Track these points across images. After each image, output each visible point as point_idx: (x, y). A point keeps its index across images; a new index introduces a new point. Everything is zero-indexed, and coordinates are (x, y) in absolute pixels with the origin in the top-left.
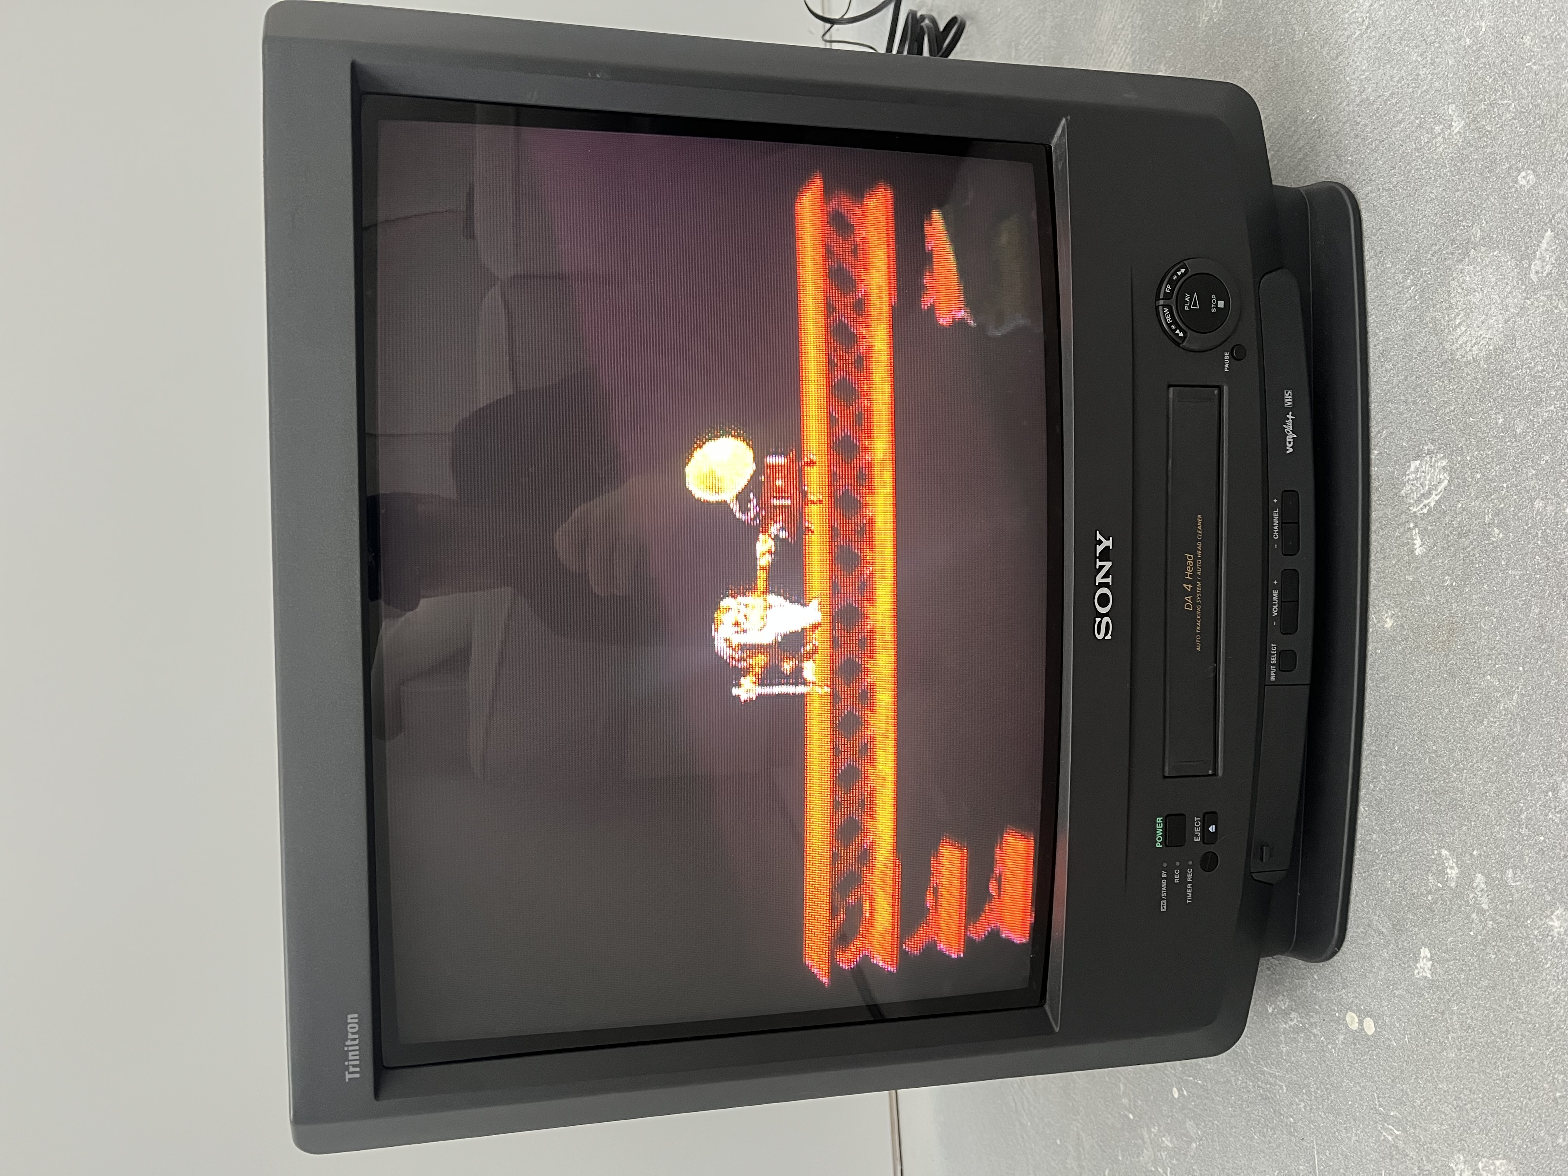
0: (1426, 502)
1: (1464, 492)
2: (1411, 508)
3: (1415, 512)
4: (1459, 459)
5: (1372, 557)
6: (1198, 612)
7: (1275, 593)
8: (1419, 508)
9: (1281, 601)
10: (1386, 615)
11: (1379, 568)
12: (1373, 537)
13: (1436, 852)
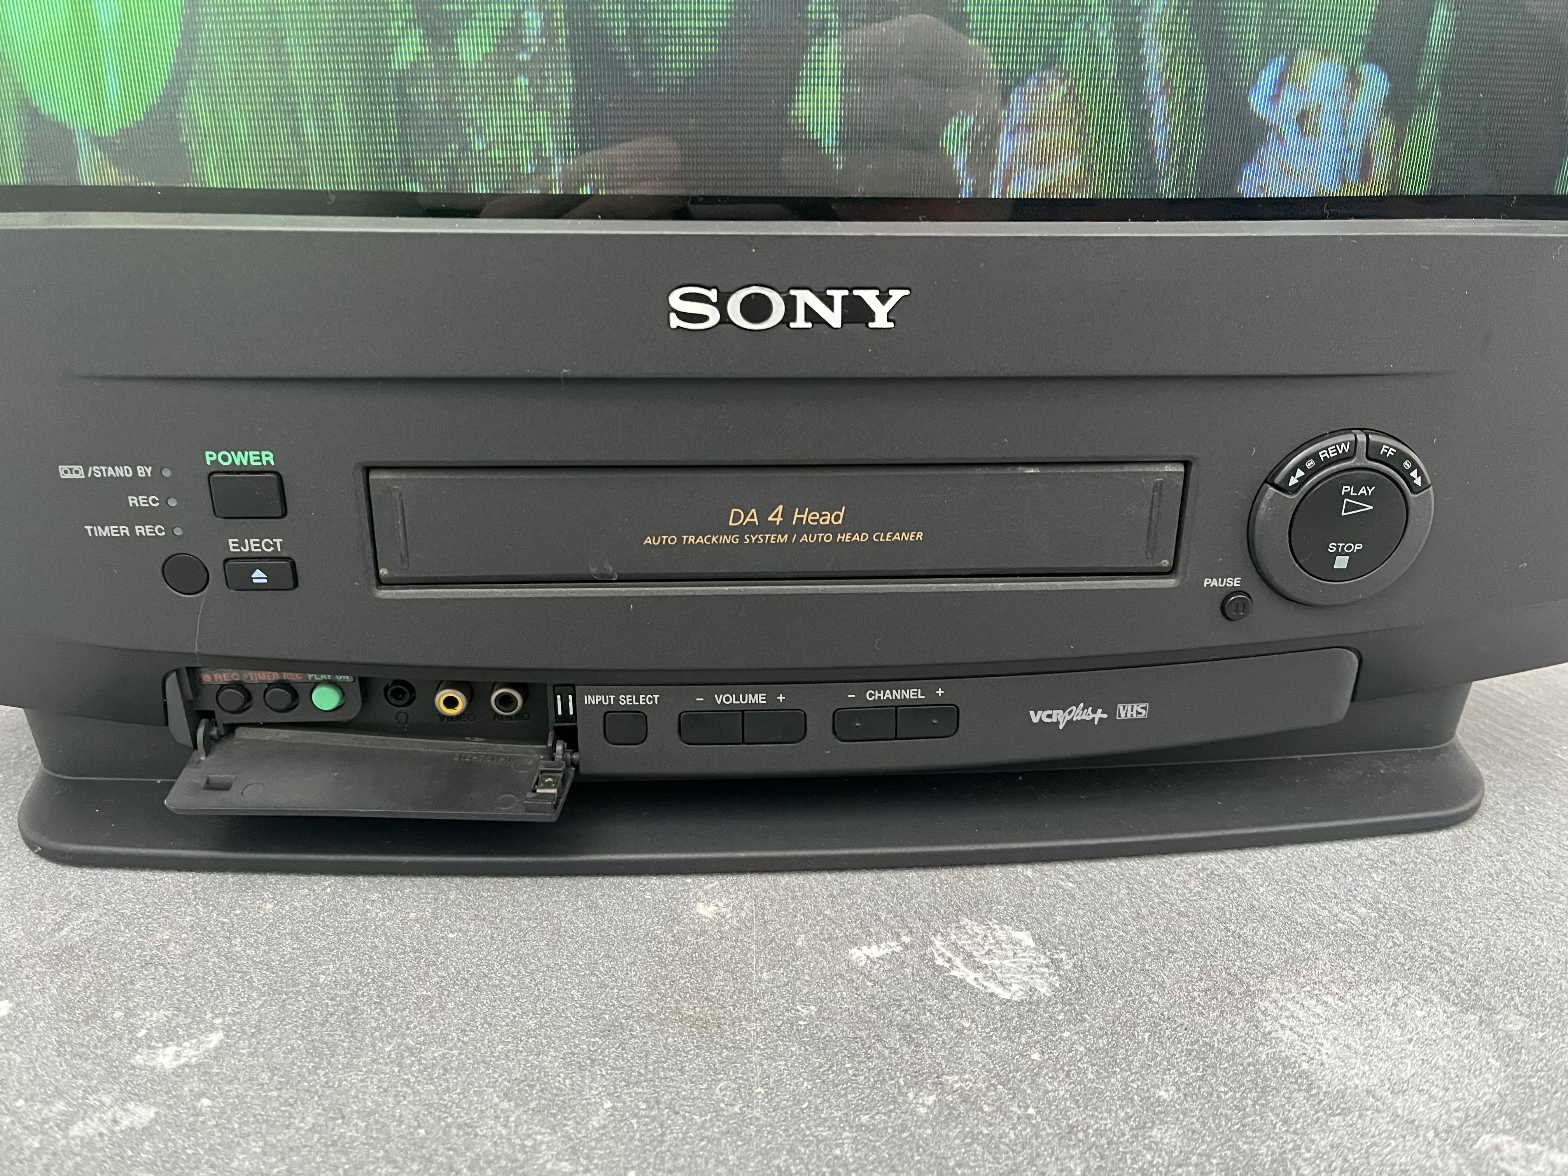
0: (958, 961)
1: (996, 1029)
2: (939, 936)
3: (931, 943)
4: (1060, 1018)
5: (829, 877)
6: (726, 539)
7: (759, 698)
8: (943, 950)
9: (743, 712)
10: (721, 904)
11: (812, 889)
12: (868, 877)
13: (218, 1021)
